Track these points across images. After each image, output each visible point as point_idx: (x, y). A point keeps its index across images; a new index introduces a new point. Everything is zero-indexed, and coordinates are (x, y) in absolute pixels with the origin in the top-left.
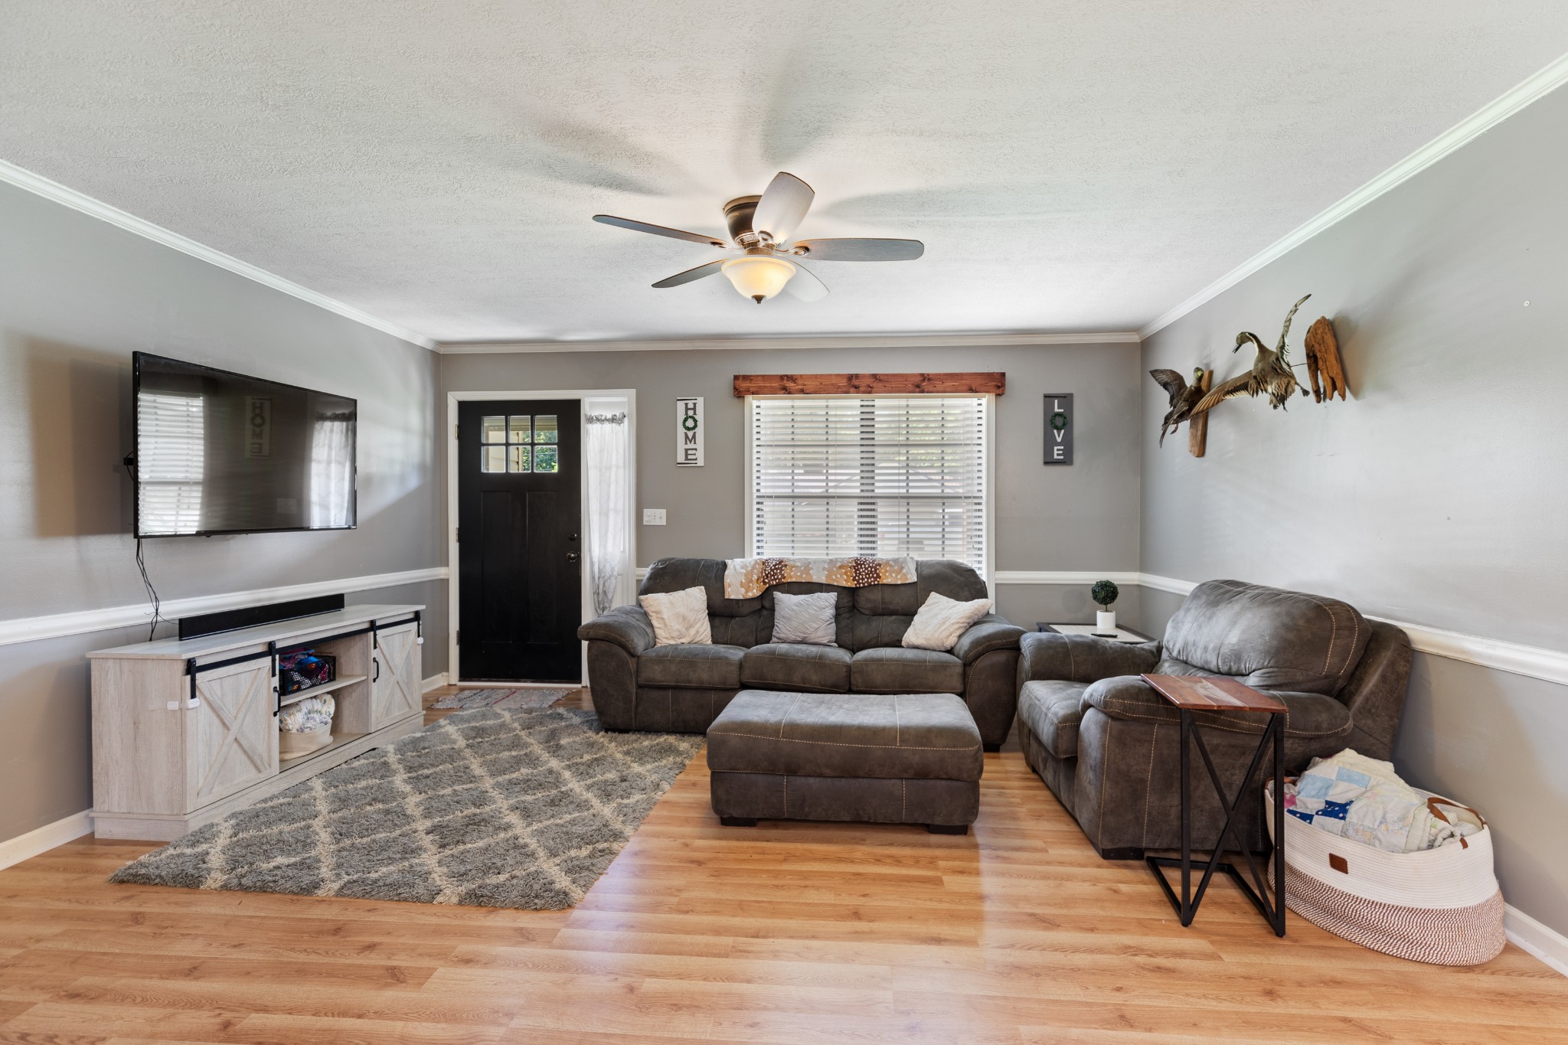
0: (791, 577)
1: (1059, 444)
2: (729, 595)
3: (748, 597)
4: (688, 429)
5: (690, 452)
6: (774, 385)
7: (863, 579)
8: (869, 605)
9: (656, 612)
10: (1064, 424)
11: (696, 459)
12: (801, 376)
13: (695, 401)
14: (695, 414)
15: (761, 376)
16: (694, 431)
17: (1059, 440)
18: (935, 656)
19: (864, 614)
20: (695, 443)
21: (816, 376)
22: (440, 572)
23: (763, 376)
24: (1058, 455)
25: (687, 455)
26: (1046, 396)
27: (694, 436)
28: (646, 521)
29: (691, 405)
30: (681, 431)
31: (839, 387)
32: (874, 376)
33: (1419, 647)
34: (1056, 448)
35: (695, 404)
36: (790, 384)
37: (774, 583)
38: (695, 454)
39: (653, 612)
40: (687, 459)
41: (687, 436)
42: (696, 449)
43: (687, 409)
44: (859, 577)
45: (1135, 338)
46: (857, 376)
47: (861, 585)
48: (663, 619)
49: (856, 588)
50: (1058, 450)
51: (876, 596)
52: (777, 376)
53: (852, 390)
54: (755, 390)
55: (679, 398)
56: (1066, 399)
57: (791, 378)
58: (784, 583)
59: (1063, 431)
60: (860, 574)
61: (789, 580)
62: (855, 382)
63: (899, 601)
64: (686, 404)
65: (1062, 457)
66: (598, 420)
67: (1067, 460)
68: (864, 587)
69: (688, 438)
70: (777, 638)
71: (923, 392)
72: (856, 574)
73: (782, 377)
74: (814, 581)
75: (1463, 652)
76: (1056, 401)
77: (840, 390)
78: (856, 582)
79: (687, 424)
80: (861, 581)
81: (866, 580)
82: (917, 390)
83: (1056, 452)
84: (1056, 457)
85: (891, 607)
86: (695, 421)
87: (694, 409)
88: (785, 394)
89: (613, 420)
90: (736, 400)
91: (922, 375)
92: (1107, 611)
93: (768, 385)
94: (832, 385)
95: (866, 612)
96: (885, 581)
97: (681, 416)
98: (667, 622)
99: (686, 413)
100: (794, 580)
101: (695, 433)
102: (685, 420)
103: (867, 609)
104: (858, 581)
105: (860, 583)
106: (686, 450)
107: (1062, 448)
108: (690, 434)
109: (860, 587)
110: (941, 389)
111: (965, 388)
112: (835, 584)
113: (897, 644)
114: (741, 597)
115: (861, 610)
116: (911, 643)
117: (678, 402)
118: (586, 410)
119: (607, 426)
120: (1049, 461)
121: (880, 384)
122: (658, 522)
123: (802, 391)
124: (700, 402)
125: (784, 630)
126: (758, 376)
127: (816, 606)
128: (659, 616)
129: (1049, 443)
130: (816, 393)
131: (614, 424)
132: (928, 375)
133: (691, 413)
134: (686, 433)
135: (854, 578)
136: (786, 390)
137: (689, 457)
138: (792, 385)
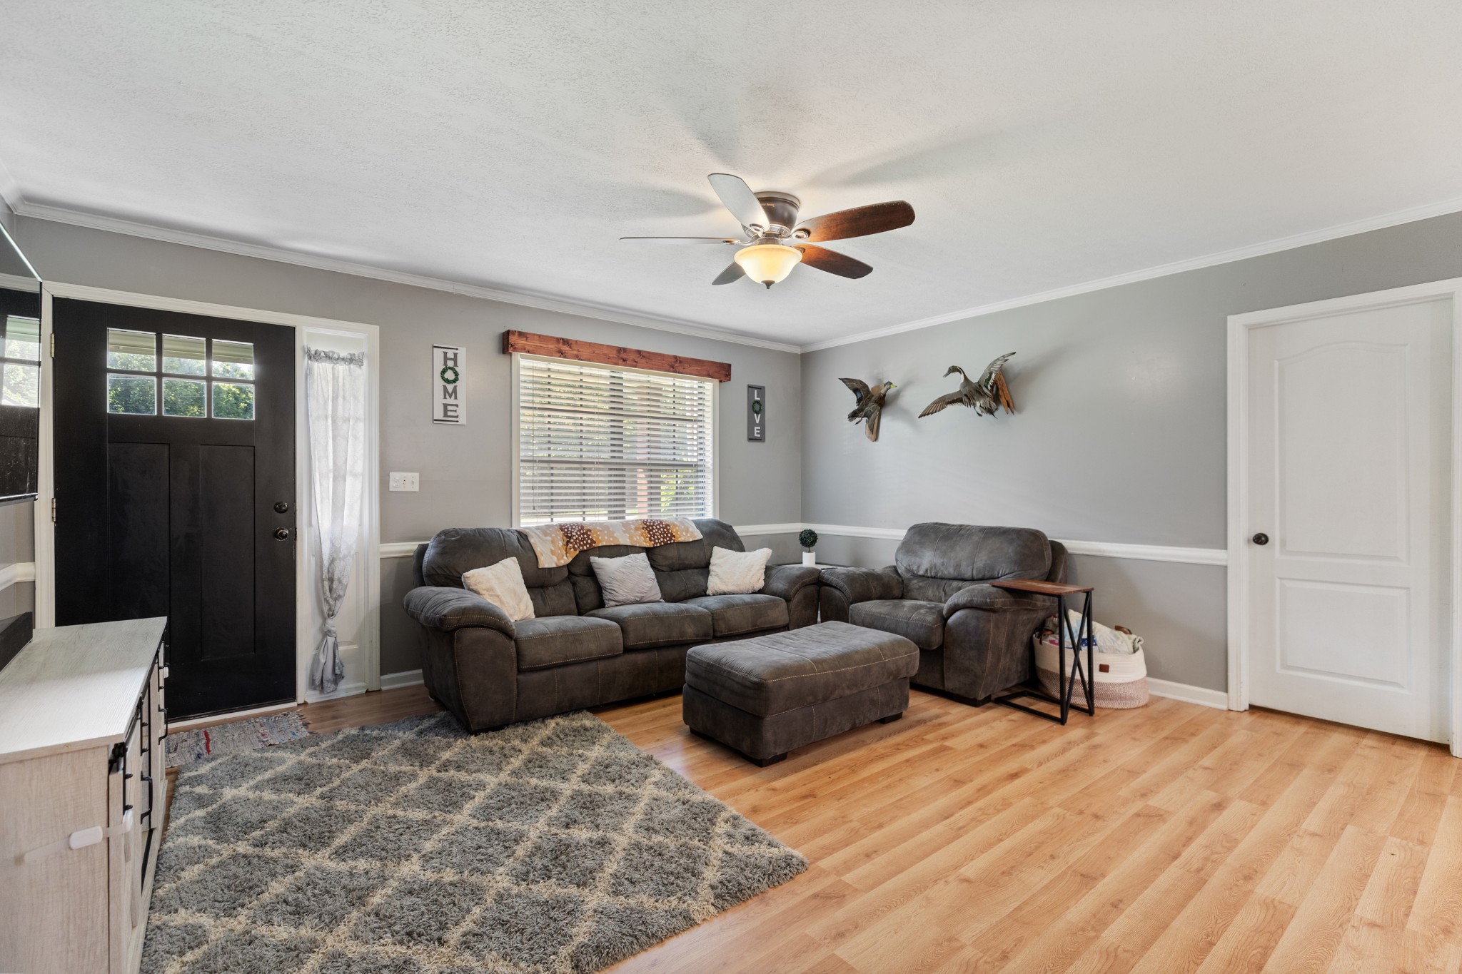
0: (601, 541)
1: (757, 425)
2: (544, 565)
3: (561, 565)
4: (447, 381)
5: (449, 408)
6: (550, 346)
7: (659, 539)
8: (667, 562)
9: (488, 590)
10: (760, 410)
11: (457, 417)
12: (576, 341)
13: (455, 351)
14: (456, 364)
15: (537, 335)
16: (454, 385)
17: (757, 422)
18: (747, 598)
19: (662, 571)
20: (456, 398)
21: (590, 344)
22: (20, 571)
23: (540, 336)
24: (757, 433)
25: (446, 411)
26: (750, 387)
27: (455, 390)
28: (393, 486)
29: (450, 355)
30: (439, 383)
31: (609, 358)
32: (639, 352)
33: (1070, 551)
34: (756, 428)
35: (455, 355)
36: (565, 348)
37: (585, 548)
38: (456, 411)
39: (484, 590)
40: (446, 415)
41: (445, 390)
42: (457, 406)
43: (446, 359)
44: (654, 537)
45: (798, 351)
46: (625, 350)
47: (658, 545)
48: (498, 596)
49: (654, 547)
50: (757, 430)
51: (672, 553)
52: (553, 337)
53: (620, 362)
54: (531, 349)
55: (435, 345)
56: (761, 389)
57: (566, 342)
58: (595, 548)
59: (760, 415)
60: (654, 534)
61: (600, 545)
62: (624, 356)
63: (693, 556)
64: (445, 354)
65: (759, 436)
66: (328, 357)
67: (761, 440)
68: (661, 546)
69: (448, 392)
70: (615, 601)
71: (676, 372)
72: (651, 535)
73: (558, 340)
74: (621, 544)
75: (1100, 551)
76: (756, 391)
77: (610, 361)
78: (653, 542)
79: (446, 376)
80: (657, 541)
81: (662, 539)
82: (671, 369)
83: (756, 431)
84: (756, 435)
85: (686, 562)
86: (456, 374)
87: (455, 360)
88: (560, 357)
89: (351, 360)
90: (502, 356)
91: (675, 357)
92: (809, 552)
93: (545, 346)
94: (604, 354)
95: (664, 569)
96: (680, 540)
97: (439, 366)
98: (503, 598)
99: (445, 364)
100: (604, 544)
101: (455, 387)
102: (444, 372)
103: (665, 566)
104: (654, 541)
105: (657, 543)
106: (445, 406)
107: (759, 428)
108: (450, 387)
109: (657, 547)
110: (689, 372)
111: (705, 373)
112: (638, 545)
113: (704, 594)
114: (554, 566)
115: (659, 568)
116: (718, 590)
117: (435, 349)
118: (303, 340)
119: (342, 368)
120: (752, 439)
121: (644, 360)
122: (408, 488)
123: (577, 357)
124: (462, 354)
125: (621, 592)
126: (534, 335)
127: (640, 566)
128: (491, 593)
129: (751, 424)
130: (589, 360)
131: (352, 366)
132: (680, 357)
133: (450, 364)
134: (445, 386)
135: (650, 538)
136: (562, 354)
137: (449, 413)
138: (568, 349)
